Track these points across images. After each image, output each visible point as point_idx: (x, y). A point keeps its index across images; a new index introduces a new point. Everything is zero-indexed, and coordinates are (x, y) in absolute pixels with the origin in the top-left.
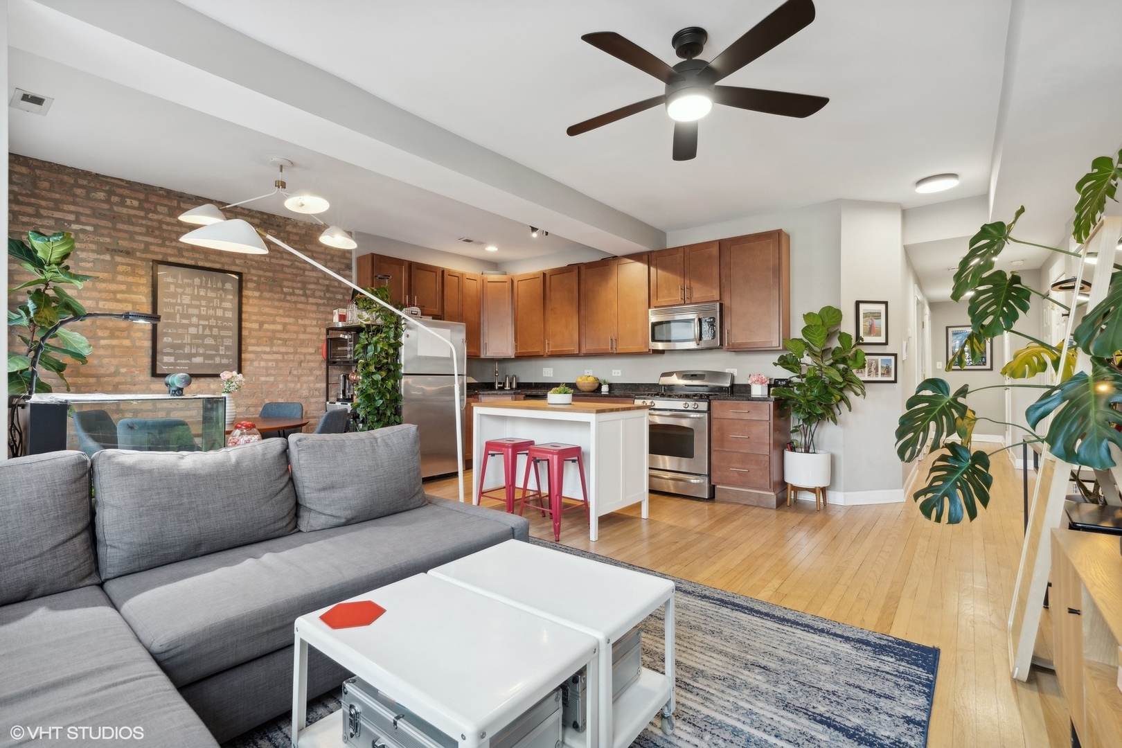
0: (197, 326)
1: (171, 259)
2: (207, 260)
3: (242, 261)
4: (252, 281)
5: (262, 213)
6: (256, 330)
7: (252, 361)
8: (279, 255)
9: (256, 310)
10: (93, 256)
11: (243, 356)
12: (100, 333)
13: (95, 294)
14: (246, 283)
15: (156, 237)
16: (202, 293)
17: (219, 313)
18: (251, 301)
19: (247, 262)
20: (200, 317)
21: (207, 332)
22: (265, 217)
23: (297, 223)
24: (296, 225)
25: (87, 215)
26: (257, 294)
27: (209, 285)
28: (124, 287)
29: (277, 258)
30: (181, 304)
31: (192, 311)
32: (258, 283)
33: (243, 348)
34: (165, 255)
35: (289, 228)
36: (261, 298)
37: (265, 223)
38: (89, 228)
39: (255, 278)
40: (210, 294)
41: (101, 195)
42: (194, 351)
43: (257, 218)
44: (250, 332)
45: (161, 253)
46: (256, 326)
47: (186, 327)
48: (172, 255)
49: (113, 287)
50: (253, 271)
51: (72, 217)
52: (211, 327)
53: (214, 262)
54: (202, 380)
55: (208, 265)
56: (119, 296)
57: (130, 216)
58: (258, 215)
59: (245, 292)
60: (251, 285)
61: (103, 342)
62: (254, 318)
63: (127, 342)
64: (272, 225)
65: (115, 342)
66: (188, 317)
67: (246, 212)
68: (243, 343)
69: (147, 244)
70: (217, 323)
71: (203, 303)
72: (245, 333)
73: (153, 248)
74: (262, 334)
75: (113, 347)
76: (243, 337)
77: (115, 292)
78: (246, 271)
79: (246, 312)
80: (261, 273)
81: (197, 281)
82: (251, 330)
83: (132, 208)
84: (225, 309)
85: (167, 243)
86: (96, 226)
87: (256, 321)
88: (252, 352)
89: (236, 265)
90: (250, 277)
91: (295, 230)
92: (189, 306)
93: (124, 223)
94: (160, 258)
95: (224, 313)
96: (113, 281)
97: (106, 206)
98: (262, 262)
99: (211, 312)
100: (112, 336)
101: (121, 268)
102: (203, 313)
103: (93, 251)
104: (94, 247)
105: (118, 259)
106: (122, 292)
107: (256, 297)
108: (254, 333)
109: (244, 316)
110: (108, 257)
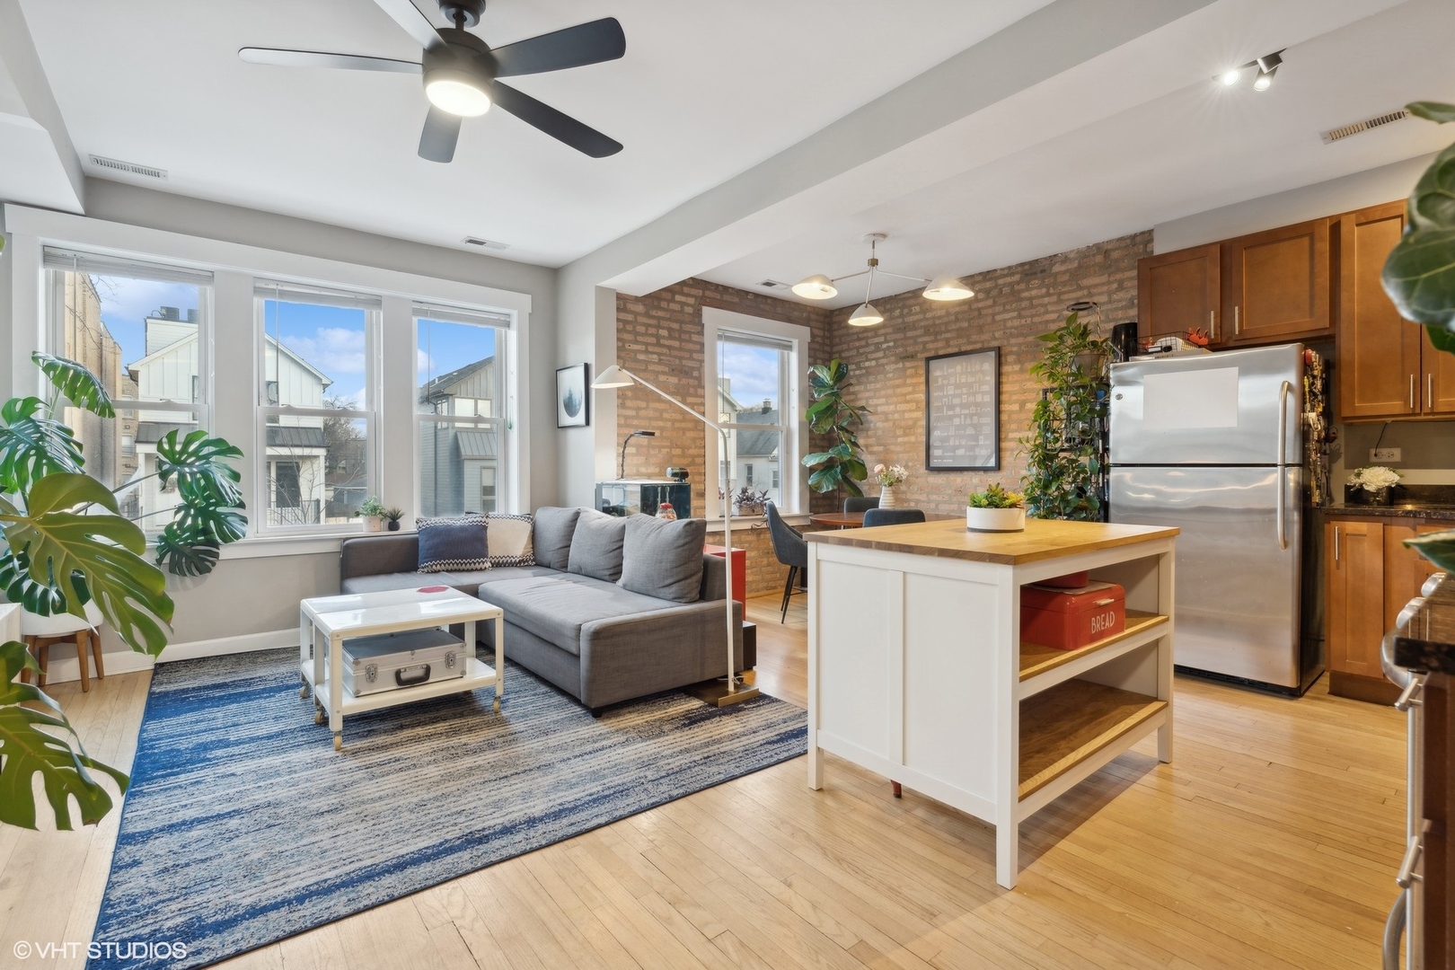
0: (959, 416)
1: (941, 353)
2: (970, 343)
3: (1002, 332)
4: (1011, 353)
5: (1022, 265)
6: (1015, 412)
7: (1012, 450)
8: (1042, 310)
9: (1016, 387)
10: (893, 366)
11: (1004, 445)
12: (899, 432)
13: (895, 399)
14: (1006, 358)
15: (930, 335)
16: (963, 380)
17: (979, 398)
18: (1010, 379)
19: (1006, 331)
20: (963, 406)
21: (968, 421)
22: (1027, 267)
23: (1066, 257)
24: (1065, 258)
25: (890, 333)
26: (1017, 367)
27: (969, 370)
28: (910, 389)
29: (1039, 315)
30: (947, 396)
31: (956, 401)
32: (1018, 354)
33: (1003, 436)
34: (937, 349)
35: (1057, 268)
36: (1022, 371)
37: (1027, 275)
38: (891, 344)
39: (1015, 349)
40: (971, 379)
41: (897, 312)
42: (957, 443)
43: (1018, 273)
44: (1009, 416)
45: (933, 349)
46: (1016, 407)
47: (951, 418)
48: (942, 348)
49: (905, 390)
50: (1013, 341)
51: (882, 339)
52: (971, 416)
53: (976, 342)
54: (966, 473)
55: (969, 348)
56: (908, 397)
57: (914, 322)
58: (1019, 269)
59: (1006, 369)
60: (1011, 358)
61: (900, 440)
62: (1015, 397)
63: (913, 439)
64: (1035, 273)
65: (906, 439)
66: (952, 407)
67: (1006, 272)
68: (1003, 429)
69: (925, 343)
70: (976, 410)
71: (965, 390)
72: (1004, 417)
73: (930, 346)
74: (1023, 416)
75: (905, 443)
76: (1002, 422)
77: (905, 395)
78: (1005, 343)
79: (1006, 392)
80: (1021, 340)
81: (959, 368)
82: (1012, 412)
83: (916, 314)
84: (984, 393)
85: (939, 337)
86: (895, 341)
87: (1015, 402)
88: (1012, 440)
89: (995, 339)
90: (1009, 349)
91: (1063, 268)
92: (954, 396)
93: (910, 330)
94: (932, 354)
95: (983, 398)
96: (904, 385)
97: (900, 320)
98: (1023, 326)
99: (971, 399)
100: (905, 435)
101: (909, 372)
102: (964, 401)
103: (893, 363)
104: (893, 359)
105: (908, 364)
106: (910, 393)
107: (1015, 372)
108: (1014, 417)
109: (1004, 397)
110: (900, 365)
